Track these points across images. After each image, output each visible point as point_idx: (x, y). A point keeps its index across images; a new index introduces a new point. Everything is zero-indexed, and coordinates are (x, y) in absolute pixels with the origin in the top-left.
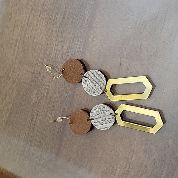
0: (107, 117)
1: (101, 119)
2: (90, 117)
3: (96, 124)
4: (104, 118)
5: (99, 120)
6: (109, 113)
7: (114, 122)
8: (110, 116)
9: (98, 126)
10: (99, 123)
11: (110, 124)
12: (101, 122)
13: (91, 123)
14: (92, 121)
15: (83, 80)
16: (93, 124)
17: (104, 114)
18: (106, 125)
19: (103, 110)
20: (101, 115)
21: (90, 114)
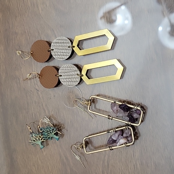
0: (73, 76)
1: (68, 77)
2: (58, 73)
3: (63, 80)
4: (71, 77)
5: (66, 77)
6: (76, 73)
7: (79, 82)
8: (77, 76)
9: (64, 83)
10: (65, 80)
11: (75, 83)
12: (68, 80)
13: (59, 79)
14: (60, 77)
15: (53, 54)
16: (60, 79)
17: (71, 73)
18: (71, 83)
19: (71, 69)
20: (68, 74)
21: (59, 71)
